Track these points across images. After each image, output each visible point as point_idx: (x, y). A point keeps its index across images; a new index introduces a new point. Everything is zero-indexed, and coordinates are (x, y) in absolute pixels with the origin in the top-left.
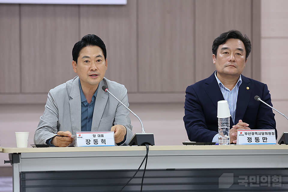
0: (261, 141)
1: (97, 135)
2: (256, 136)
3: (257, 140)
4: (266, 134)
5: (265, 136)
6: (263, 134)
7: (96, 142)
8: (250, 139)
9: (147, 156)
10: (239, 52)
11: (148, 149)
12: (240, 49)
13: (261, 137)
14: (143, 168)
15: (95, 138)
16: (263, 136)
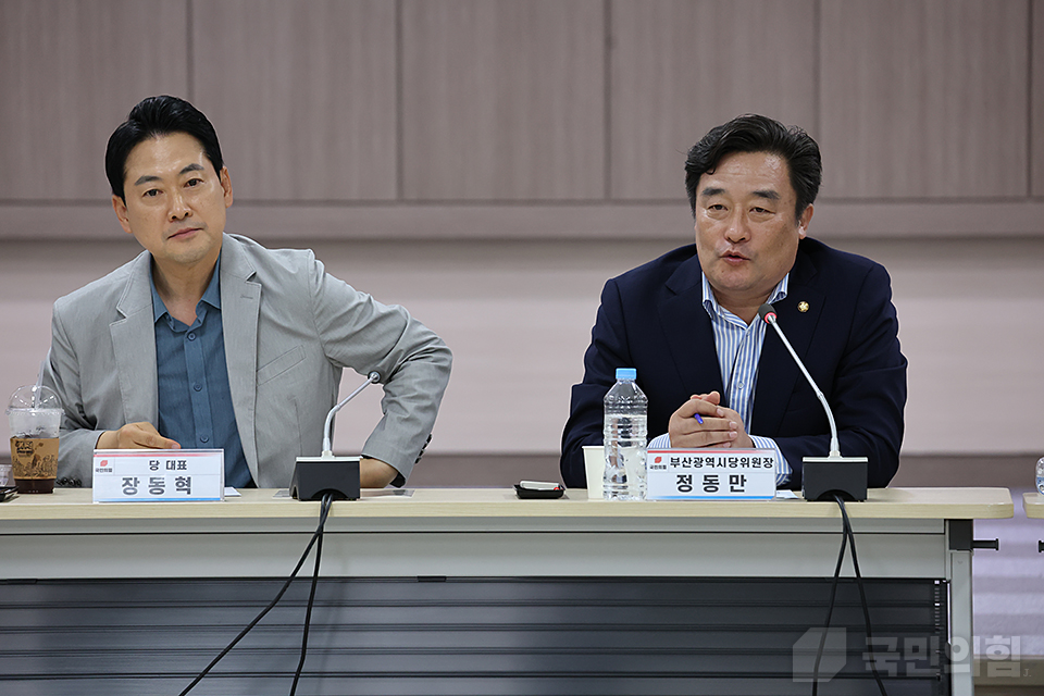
0: (724, 487)
1: (163, 460)
2: (707, 470)
3: (711, 483)
4: (745, 462)
5: (739, 470)
6: (733, 464)
7: (157, 485)
8: (685, 482)
9: (319, 534)
11: (325, 511)
12: (763, 195)
13: (723, 475)
14: (307, 570)
15: (154, 474)
16: (734, 471)
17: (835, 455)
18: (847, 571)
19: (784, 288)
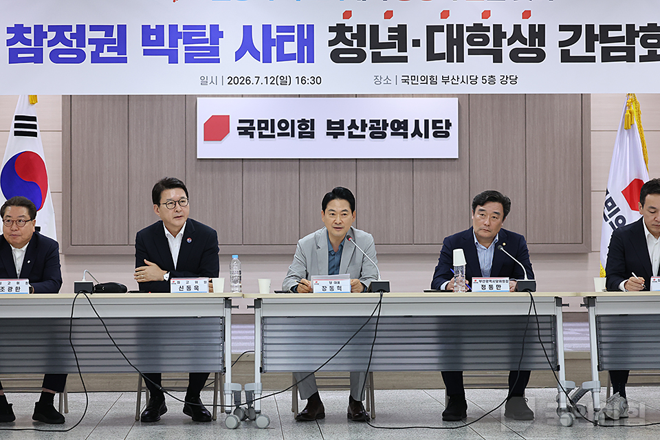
0: (495, 288)
1: (333, 282)
2: (490, 283)
3: (491, 287)
4: (500, 281)
5: (499, 284)
6: (498, 282)
7: (332, 288)
8: (483, 287)
9: (380, 302)
11: (381, 295)
13: (494, 285)
14: (376, 314)
15: (331, 285)
17: (526, 279)
18: (533, 313)
19: (497, 238)
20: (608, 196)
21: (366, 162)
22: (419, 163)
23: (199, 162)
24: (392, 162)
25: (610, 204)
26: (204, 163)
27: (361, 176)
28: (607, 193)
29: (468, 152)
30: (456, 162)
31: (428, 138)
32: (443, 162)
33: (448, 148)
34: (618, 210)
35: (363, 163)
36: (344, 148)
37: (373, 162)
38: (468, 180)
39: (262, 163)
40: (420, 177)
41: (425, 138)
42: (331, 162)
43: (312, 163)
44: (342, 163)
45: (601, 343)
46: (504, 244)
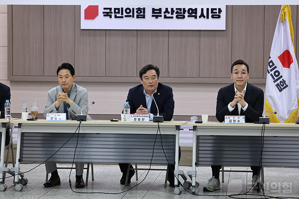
0: (141, 120)
1: (57, 115)
2: (139, 117)
3: (139, 119)
6: (143, 117)
8: (135, 119)
9: (79, 126)
10: (154, 77)
11: (80, 123)
12: (154, 76)
13: (141, 118)
15: (55, 117)
16: (143, 118)
17: (158, 116)
18: (159, 133)
19: (156, 91)
20: (270, 60)
21: (174, 32)
22: (203, 32)
23: (82, 31)
24: (189, 32)
25: (271, 64)
26: (85, 31)
27: (171, 39)
28: (270, 58)
29: (231, 26)
30: (224, 32)
31: (208, 18)
32: (217, 32)
33: (219, 24)
34: (276, 67)
35: (172, 32)
36: (162, 24)
37: (178, 32)
38: (231, 42)
39: (117, 32)
40: (204, 40)
41: (207, 18)
42: (154, 32)
43: (144, 32)
44: (161, 32)
45: (199, 150)
46: (159, 94)
